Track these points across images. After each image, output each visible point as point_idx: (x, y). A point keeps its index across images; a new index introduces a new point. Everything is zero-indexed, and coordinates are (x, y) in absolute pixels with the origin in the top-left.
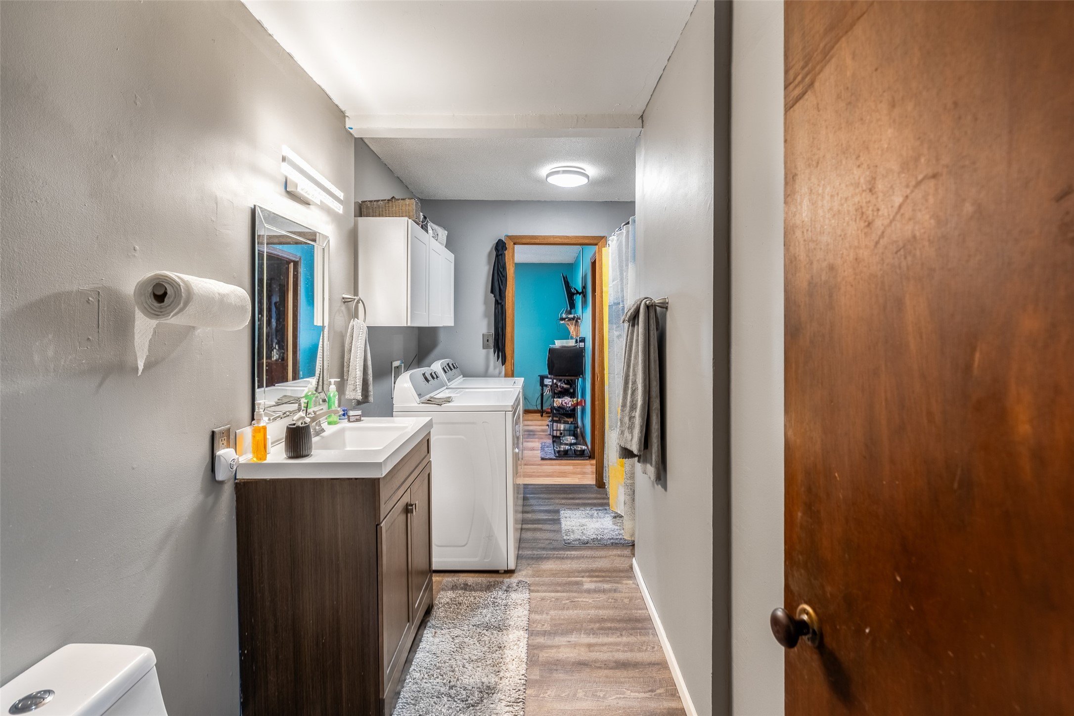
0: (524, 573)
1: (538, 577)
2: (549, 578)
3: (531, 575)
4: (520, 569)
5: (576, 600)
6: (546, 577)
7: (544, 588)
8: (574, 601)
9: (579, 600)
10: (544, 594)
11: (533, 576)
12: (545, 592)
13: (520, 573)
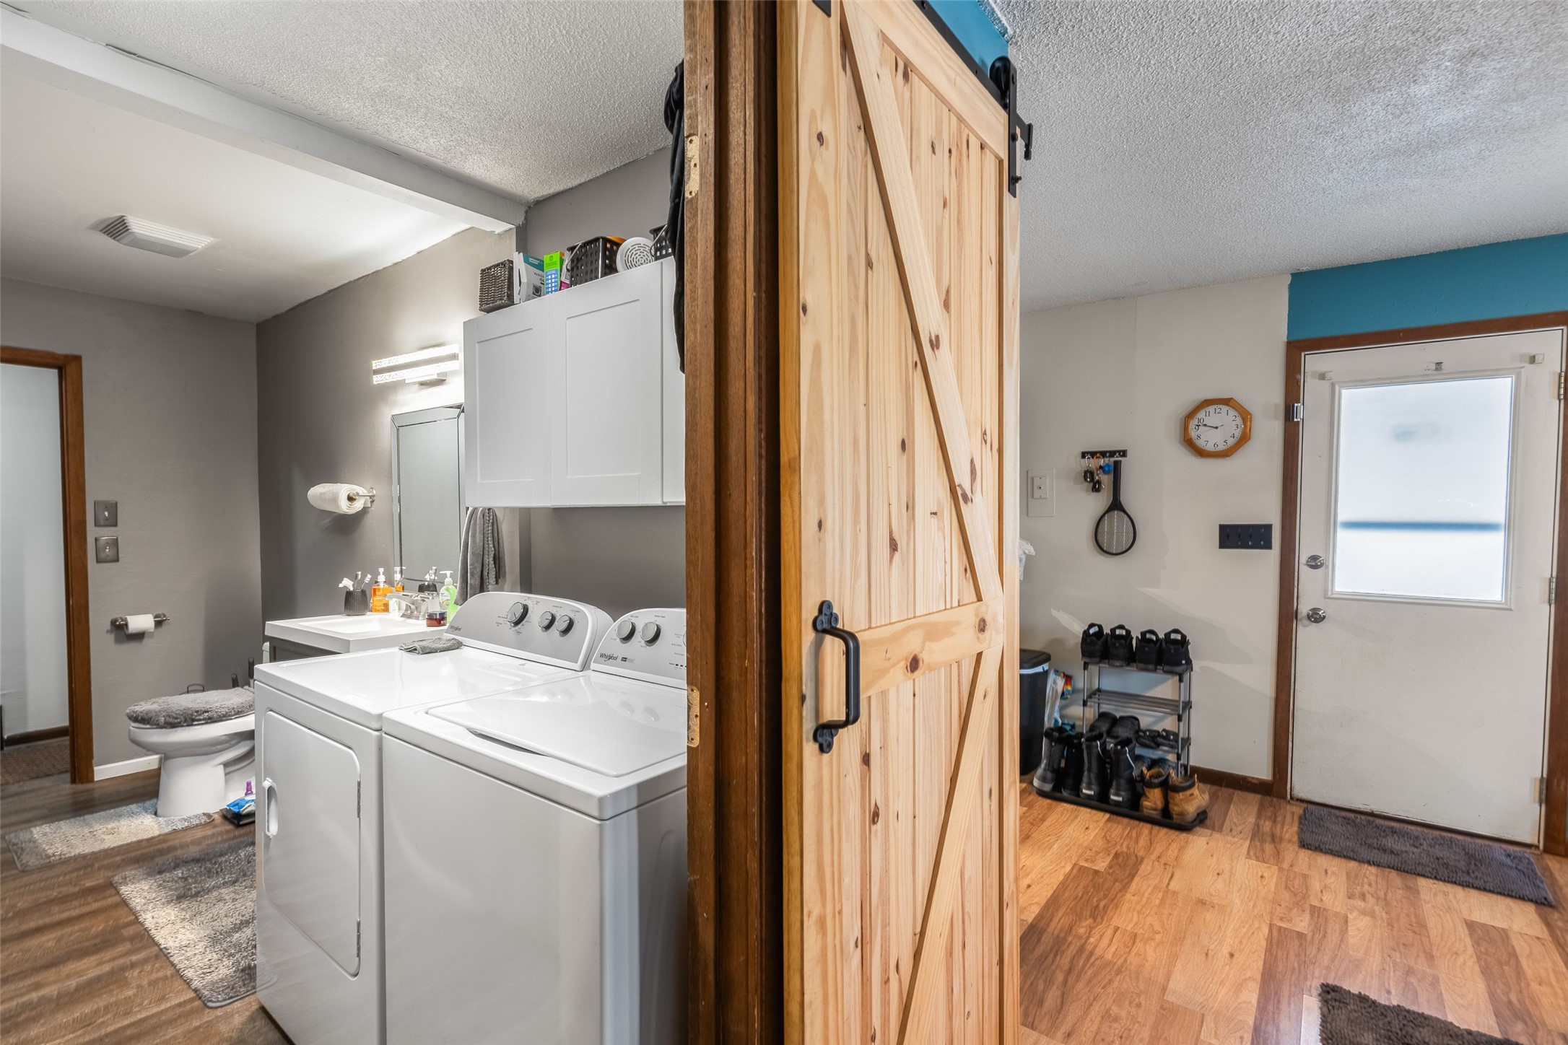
0: (238, 1020)
1: (197, 1028)
2: (168, 1037)
3: (218, 1022)
4: (255, 1021)
5: (79, 1033)
6: (175, 1038)
7: (170, 1015)
8: (83, 1028)
9: (71, 1036)
10: (163, 1007)
11: (210, 1024)
12: (162, 1012)
13: (247, 1014)
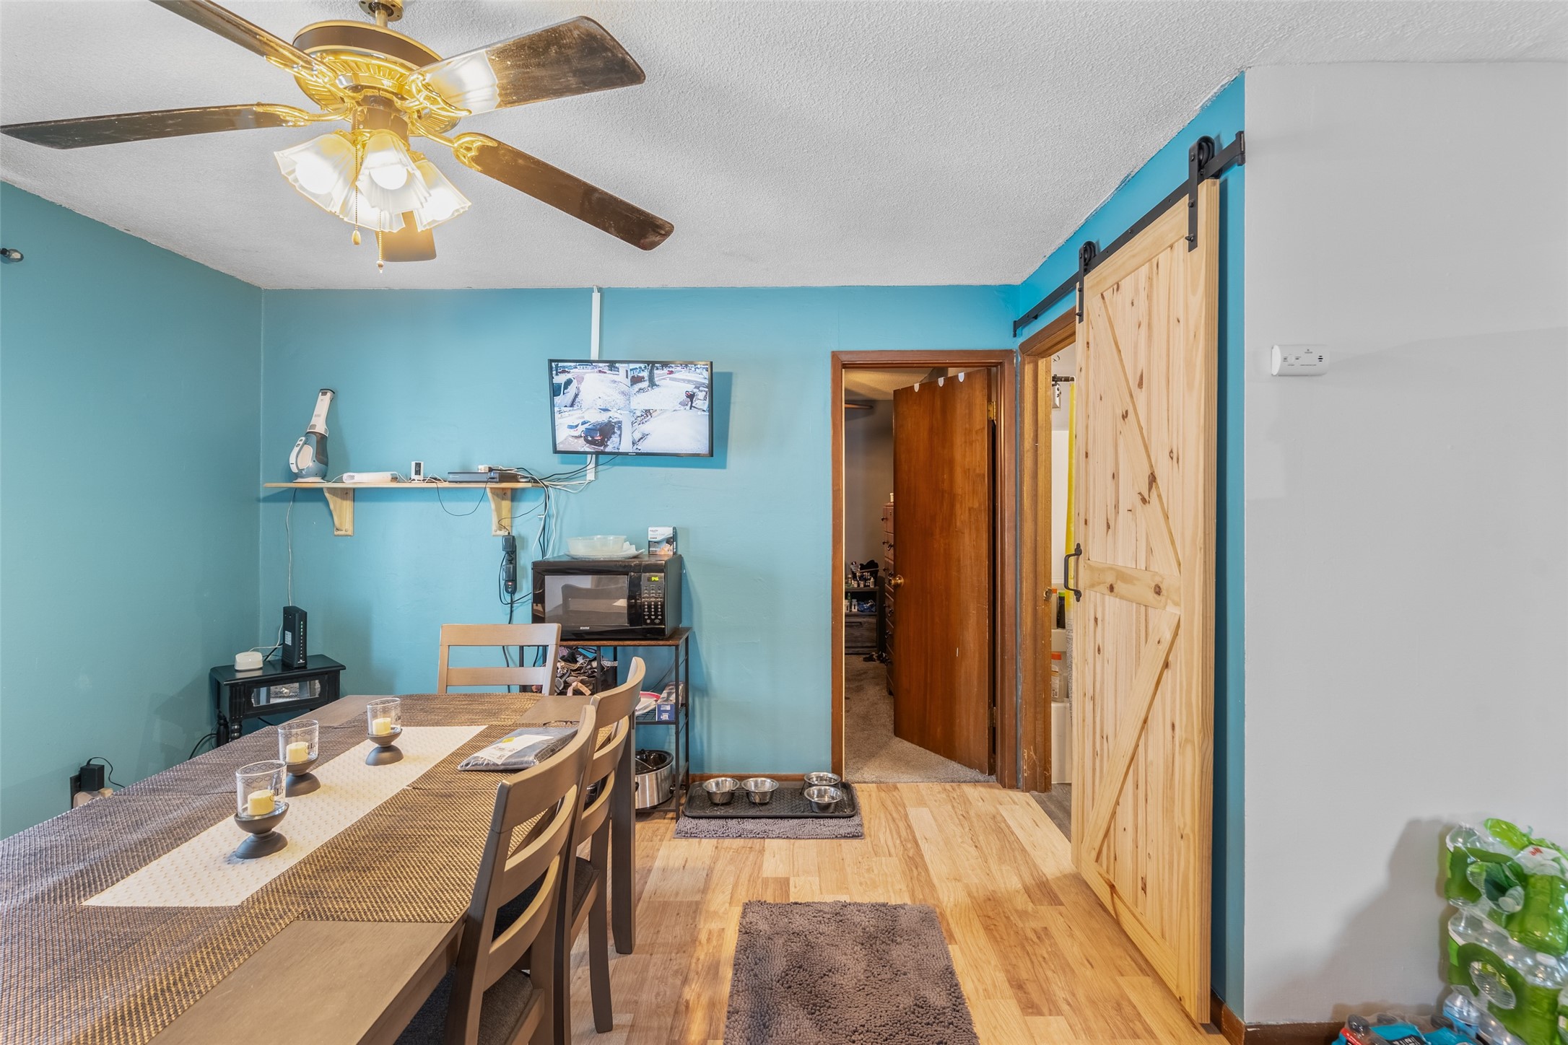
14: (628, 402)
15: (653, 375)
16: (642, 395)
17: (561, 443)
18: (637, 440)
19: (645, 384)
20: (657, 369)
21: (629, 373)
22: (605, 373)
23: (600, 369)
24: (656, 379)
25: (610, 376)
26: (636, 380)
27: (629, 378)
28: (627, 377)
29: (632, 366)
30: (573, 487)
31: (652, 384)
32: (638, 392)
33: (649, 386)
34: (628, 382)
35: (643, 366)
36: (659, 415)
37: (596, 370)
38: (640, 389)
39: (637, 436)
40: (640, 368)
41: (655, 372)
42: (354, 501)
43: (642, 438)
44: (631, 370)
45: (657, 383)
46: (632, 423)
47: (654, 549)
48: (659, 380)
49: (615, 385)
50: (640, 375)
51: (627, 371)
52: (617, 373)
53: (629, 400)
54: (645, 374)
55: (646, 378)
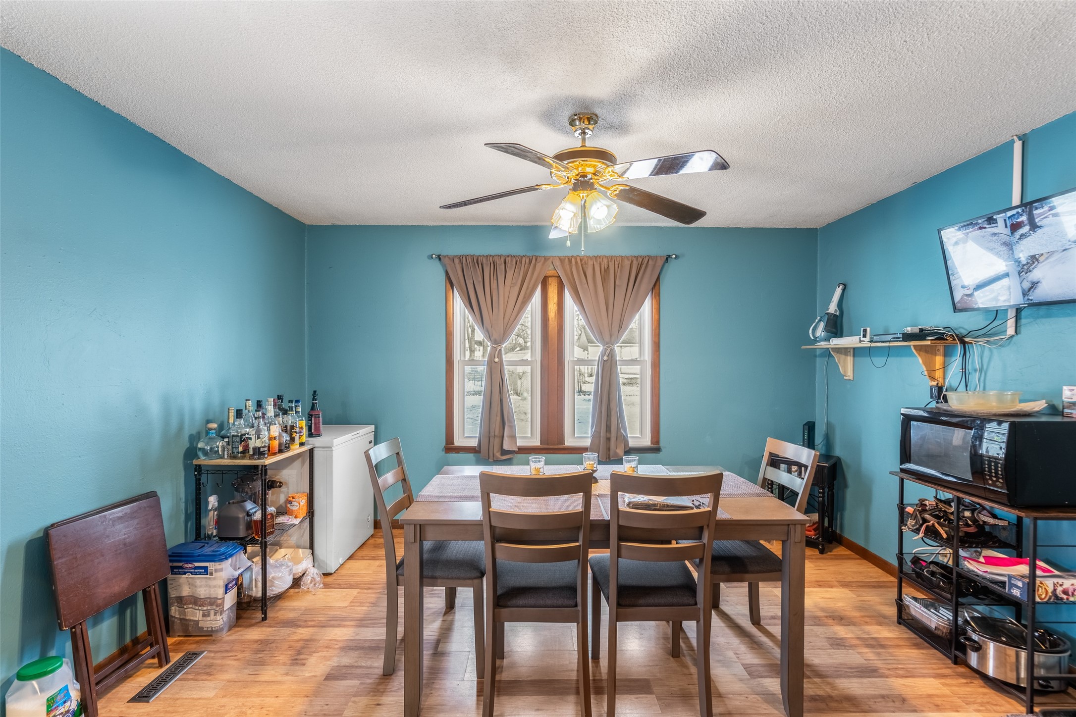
14: (1011, 252)
15: (1033, 217)
16: (1025, 242)
17: (959, 302)
18: (1027, 290)
19: (1025, 229)
20: (1037, 209)
21: (1008, 221)
22: (985, 228)
23: (980, 225)
24: (1037, 220)
25: (990, 230)
26: (1015, 227)
27: (1009, 226)
28: (1006, 226)
29: (1009, 214)
30: (995, 343)
31: (1034, 227)
32: (1020, 239)
33: (1030, 230)
34: (1008, 231)
35: (1019, 210)
36: (1047, 258)
37: (976, 228)
38: (1022, 235)
39: (1026, 285)
40: (1018, 213)
41: (1035, 212)
42: (854, 357)
43: (1032, 287)
44: (1009, 218)
45: (1039, 224)
46: (1019, 273)
47: (1069, 411)
48: (1041, 220)
49: (996, 238)
50: (1019, 220)
51: (1005, 220)
52: (996, 225)
53: (1012, 249)
54: (1024, 218)
55: (1026, 222)
